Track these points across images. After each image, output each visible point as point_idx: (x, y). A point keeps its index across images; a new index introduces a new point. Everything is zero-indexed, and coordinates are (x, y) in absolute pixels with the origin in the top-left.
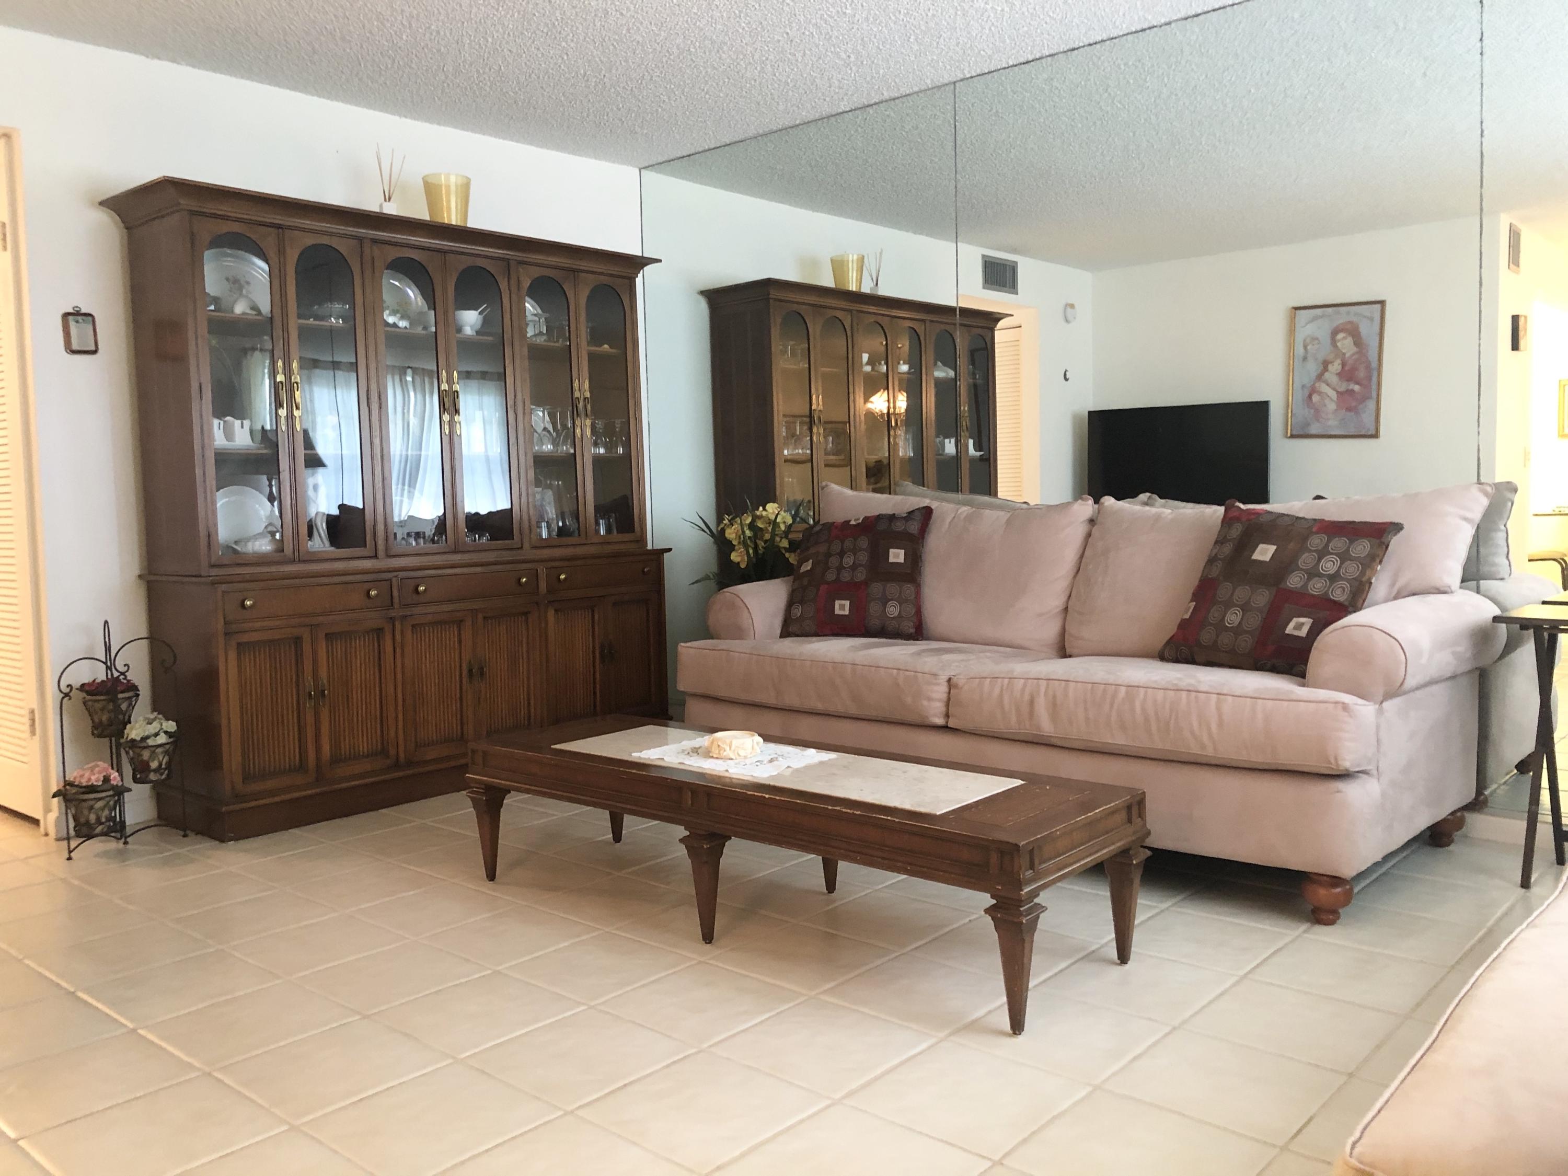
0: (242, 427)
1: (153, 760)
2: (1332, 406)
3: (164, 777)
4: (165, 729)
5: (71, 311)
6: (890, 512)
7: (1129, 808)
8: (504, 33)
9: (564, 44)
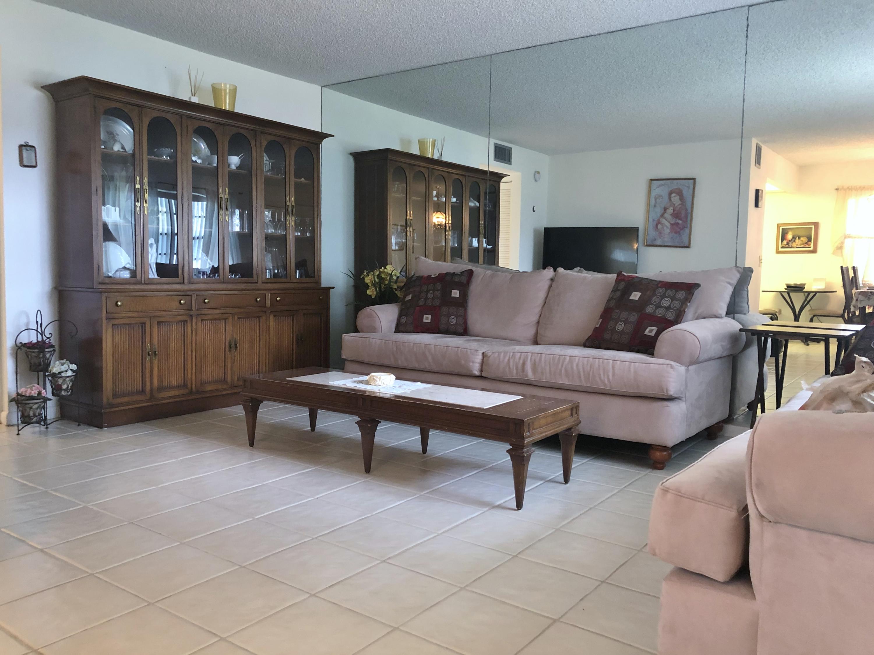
0: (115, 210)
1: (64, 385)
2: (668, 231)
3: (69, 393)
4: (71, 368)
5: (24, 144)
6: (452, 272)
7: (572, 409)
8: (265, 13)
9: (295, 21)
